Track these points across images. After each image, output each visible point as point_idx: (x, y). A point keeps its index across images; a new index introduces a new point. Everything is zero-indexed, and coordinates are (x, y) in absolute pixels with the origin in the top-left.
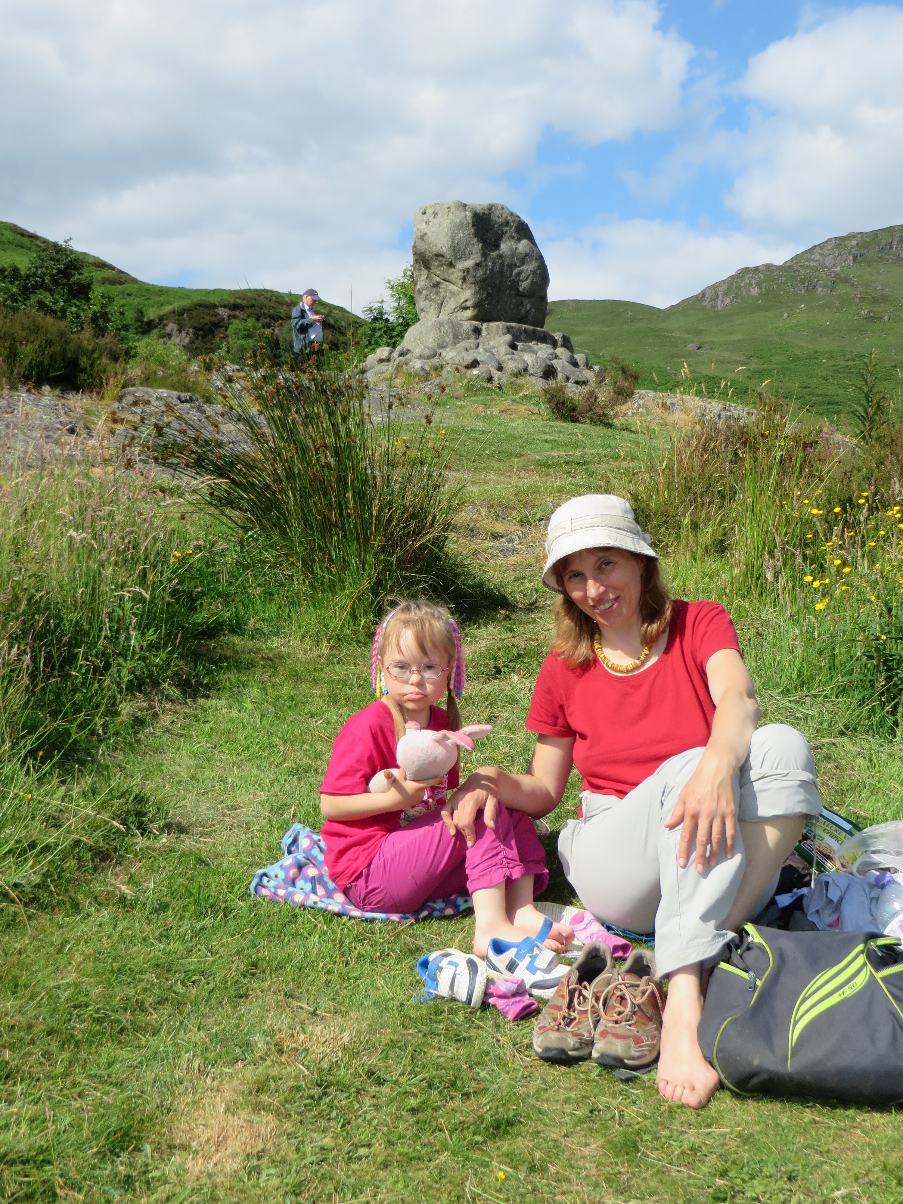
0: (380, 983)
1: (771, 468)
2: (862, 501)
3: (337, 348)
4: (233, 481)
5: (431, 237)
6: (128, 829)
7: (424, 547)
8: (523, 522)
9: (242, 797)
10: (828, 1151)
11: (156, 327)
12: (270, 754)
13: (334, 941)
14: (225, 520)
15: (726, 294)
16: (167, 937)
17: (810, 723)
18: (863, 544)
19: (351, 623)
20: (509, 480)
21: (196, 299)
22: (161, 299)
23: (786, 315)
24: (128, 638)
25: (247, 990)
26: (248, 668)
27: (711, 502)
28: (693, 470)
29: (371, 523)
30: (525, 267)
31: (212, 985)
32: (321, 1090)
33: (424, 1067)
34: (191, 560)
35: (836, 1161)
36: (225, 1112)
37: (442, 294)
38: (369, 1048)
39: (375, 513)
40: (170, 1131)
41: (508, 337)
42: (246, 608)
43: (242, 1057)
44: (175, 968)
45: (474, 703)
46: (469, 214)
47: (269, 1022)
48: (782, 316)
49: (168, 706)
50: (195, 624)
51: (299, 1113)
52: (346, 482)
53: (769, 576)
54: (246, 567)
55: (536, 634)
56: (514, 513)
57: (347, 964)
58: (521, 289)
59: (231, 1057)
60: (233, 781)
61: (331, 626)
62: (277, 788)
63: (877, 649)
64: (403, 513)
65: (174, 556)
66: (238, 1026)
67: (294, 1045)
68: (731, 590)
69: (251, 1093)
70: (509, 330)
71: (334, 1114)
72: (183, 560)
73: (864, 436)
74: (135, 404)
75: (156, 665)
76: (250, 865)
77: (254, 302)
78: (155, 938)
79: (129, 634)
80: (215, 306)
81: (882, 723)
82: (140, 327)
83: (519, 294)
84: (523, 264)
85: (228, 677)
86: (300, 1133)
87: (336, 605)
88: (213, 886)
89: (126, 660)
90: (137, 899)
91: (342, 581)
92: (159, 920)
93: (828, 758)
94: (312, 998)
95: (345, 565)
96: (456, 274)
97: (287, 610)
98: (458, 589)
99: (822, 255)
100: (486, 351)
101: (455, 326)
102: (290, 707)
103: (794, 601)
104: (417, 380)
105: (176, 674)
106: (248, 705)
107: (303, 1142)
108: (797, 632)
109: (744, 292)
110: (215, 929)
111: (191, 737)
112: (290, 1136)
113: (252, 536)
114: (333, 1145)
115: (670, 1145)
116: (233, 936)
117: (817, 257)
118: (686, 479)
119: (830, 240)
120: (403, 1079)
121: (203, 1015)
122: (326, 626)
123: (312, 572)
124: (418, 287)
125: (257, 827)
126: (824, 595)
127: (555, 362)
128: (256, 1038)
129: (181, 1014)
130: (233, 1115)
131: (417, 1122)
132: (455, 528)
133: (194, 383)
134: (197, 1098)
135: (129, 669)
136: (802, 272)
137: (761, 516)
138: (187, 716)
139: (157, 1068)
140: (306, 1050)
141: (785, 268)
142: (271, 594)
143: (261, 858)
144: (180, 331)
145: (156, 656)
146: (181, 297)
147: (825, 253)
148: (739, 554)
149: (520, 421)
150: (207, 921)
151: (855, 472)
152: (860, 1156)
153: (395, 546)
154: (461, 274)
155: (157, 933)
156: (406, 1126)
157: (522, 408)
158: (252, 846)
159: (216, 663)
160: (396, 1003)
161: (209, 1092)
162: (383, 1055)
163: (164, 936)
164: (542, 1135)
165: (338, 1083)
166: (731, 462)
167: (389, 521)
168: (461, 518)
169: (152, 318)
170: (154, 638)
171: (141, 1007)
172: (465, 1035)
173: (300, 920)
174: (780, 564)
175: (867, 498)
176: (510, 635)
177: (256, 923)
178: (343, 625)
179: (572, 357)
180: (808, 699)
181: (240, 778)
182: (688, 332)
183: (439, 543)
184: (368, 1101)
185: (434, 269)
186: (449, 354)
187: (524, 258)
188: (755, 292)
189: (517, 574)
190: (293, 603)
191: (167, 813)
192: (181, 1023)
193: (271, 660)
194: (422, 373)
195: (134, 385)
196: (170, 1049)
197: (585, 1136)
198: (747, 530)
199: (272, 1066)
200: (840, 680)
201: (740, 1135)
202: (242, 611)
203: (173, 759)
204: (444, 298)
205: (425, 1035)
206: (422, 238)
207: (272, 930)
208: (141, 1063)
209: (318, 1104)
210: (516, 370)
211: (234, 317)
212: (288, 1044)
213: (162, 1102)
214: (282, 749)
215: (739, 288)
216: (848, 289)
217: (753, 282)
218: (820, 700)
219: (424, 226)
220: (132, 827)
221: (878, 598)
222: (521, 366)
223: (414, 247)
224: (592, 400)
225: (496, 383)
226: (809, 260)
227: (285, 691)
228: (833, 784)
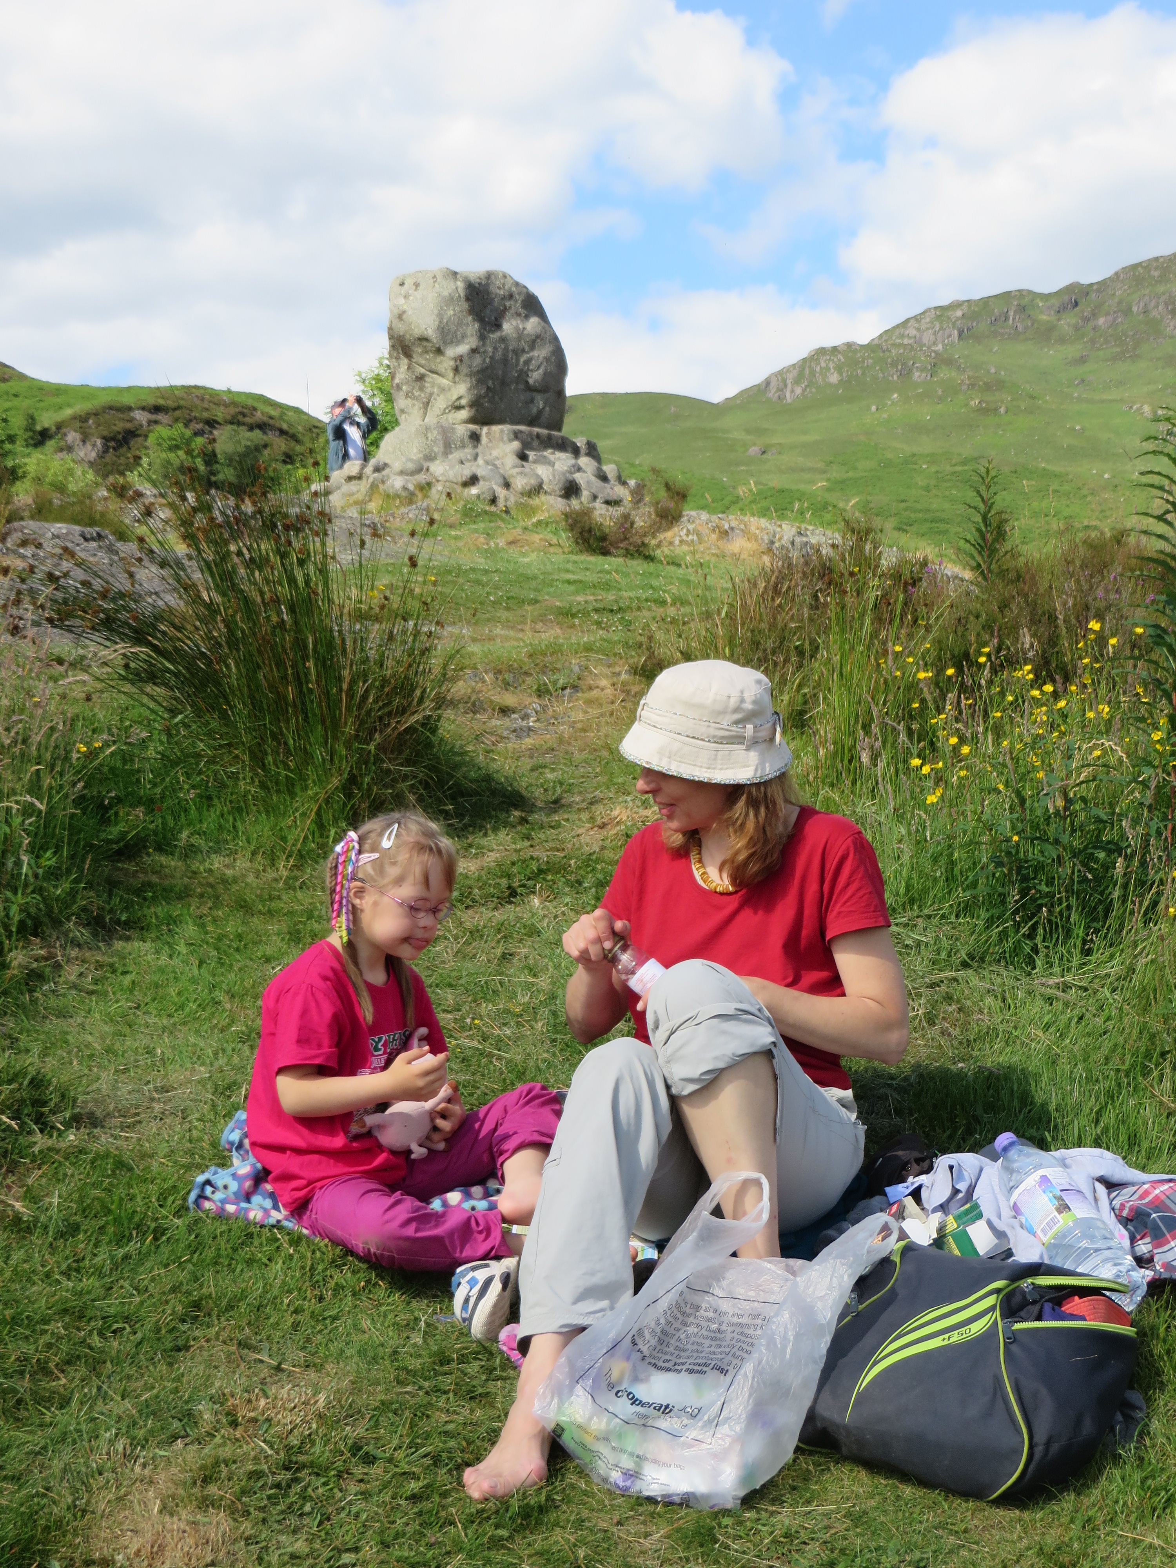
0: (366, 1324)
1: (862, 615)
2: (982, 660)
3: (292, 462)
4: (155, 648)
5: (412, 316)
6: (22, 1125)
7: (411, 730)
8: (541, 692)
9: (176, 1075)
10: (966, 1531)
11: (51, 437)
12: (213, 1013)
13: (303, 1268)
14: (145, 700)
15: (797, 381)
16: (77, 1270)
17: (923, 952)
18: (986, 714)
19: (317, 834)
20: (520, 635)
21: (103, 400)
22: (59, 400)
23: (874, 408)
24: (18, 863)
25: (188, 1340)
26: (180, 898)
27: (786, 661)
28: (761, 620)
29: (341, 701)
30: (535, 353)
31: (139, 1335)
32: (289, 1475)
33: (427, 1436)
34: (102, 756)
35: (977, 1543)
36: (161, 1512)
37: (428, 390)
38: (353, 1414)
39: (345, 686)
40: (87, 1539)
41: (516, 445)
42: (176, 818)
43: (183, 1433)
44: (89, 1313)
45: (482, 936)
46: (460, 285)
47: (217, 1384)
48: (869, 409)
49: (74, 952)
50: (109, 842)
51: (262, 1509)
52: (305, 647)
53: (865, 758)
54: (175, 763)
55: (562, 842)
56: (529, 680)
57: (321, 1299)
58: (531, 381)
59: (168, 1433)
60: (163, 1053)
61: (291, 838)
62: (222, 1061)
63: (1008, 853)
64: (383, 686)
65: (78, 752)
66: (176, 1391)
67: (252, 1414)
68: (816, 778)
69: (195, 1483)
70: (516, 435)
71: (307, 1508)
72: (92, 754)
73: (983, 571)
74: (24, 543)
75: (58, 899)
76: (188, 1168)
77: (182, 403)
78: (62, 1273)
79: (19, 859)
80: (130, 409)
81: (1017, 949)
82: (32, 438)
83: (529, 388)
84: (532, 347)
85: (156, 911)
86: (263, 1536)
87: (297, 810)
88: (139, 1199)
89: (15, 893)
90: (36, 1220)
91: (303, 779)
92: (66, 1248)
93: (949, 998)
94: (275, 1347)
95: (307, 756)
96: (446, 363)
97: (231, 819)
98: (456, 784)
99: (918, 329)
100: (487, 463)
101: (446, 432)
102: (237, 950)
103: (897, 790)
104: (397, 502)
105: (84, 909)
106: (182, 948)
107: (266, 1548)
108: (903, 831)
109: (819, 379)
110: (143, 1257)
111: (106, 994)
112: (249, 1540)
113: (181, 722)
114: (307, 1550)
115: (758, 1531)
116: (167, 1266)
117: (912, 332)
118: (752, 631)
119: (928, 310)
120: (400, 1455)
121: (129, 1377)
122: (284, 839)
123: (263, 767)
124: (397, 381)
125: (197, 1115)
126: (937, 783)
127: (578, 477)
128: (200, 1407)
129: (99, 1376)
130: (171, 1515)
131: (420, 1514)
132: (453, 704)
133: (103, 514)
134: (123, 1491)
135: (20, 905)
136: (894, 352)
137: (851, 679)
138: (99, 966)
139: (67, 1453)
140: (269, 1420)
141: (871, 347)
142: (209, 798)
143: (203, 1158)
144: (84, 441)
145: (56, 887)
146: (85, 398)
147: (923, 327)
148: (825, 730)
149: (534, 556)
150: (132, 1247)
151: (972, 618)
152: (1008, 1536)
153: (372, 732)
154: (452, 363)
155: (64, 1267)
156: (404, 1520)
157: (536, 538)
158: (190, 1141)
159: (138, 892)
160: (388, 1350)
161: (138, 1484)
162: (372, 1423)
163: (74, 1270)
164: (587, 1524)
165: (312, 1464)
166: (811, 607)
167: (364, 698)
168: (460, 689)
169: (46, 425)
170: (53, 862)
171: (43, 1369)
172: (480, 1390)
173: (256, 1242)
174: (878, 744)
175: (989, 655)
176: (527, 843)
177: (197, 1247)
178: (306, 838)
179: (599, 469)
180: (920, 920)
181: (173, 1048)
182: (748, 431)
183: (430, 725)
184: (353, 1488)
185: (416, 358)
186: (438, 468)
187: (534, 341)
188: (834, 378)
189: (534, 761)
190: (239, 810)
191: (75, 1100)
192: (99, 1388)
193: (212, 886)
194: (404, 494)
195: (22, 519)
196: (83, 1427)
197: (644, 1523)
198: (834, 698)
199: (223, 1444)
200: (962, 895)
201: (849, 1515)
202: (171, 823)
203: (82, 1026)
204: (431, 394)
205: (427, 1393)
206: (400, 317)
207: (219, 1256)
208: (45, 1448)
209: (286, 1495)
210: (528, 488)
211: (156, 422)
212: (244, 1413)
213: (74, 1501)
214: (228, 1006)
215: (813, 373)
216: (954, 374)
217: (831, 365)
218: (935, 921)
219: (402, 301)
220: (27, 1120)
221: (1007, 785)
222: (533, 482)
223: (390, 329)
224: (627, 525)
225: (501, 503)
226: (902, 336)
227: (231, 927)
228: (955, 1032)
